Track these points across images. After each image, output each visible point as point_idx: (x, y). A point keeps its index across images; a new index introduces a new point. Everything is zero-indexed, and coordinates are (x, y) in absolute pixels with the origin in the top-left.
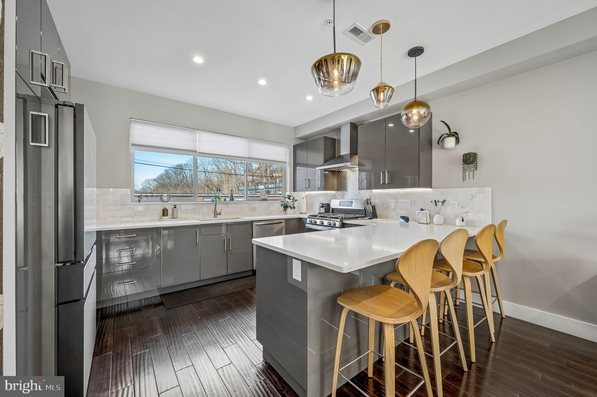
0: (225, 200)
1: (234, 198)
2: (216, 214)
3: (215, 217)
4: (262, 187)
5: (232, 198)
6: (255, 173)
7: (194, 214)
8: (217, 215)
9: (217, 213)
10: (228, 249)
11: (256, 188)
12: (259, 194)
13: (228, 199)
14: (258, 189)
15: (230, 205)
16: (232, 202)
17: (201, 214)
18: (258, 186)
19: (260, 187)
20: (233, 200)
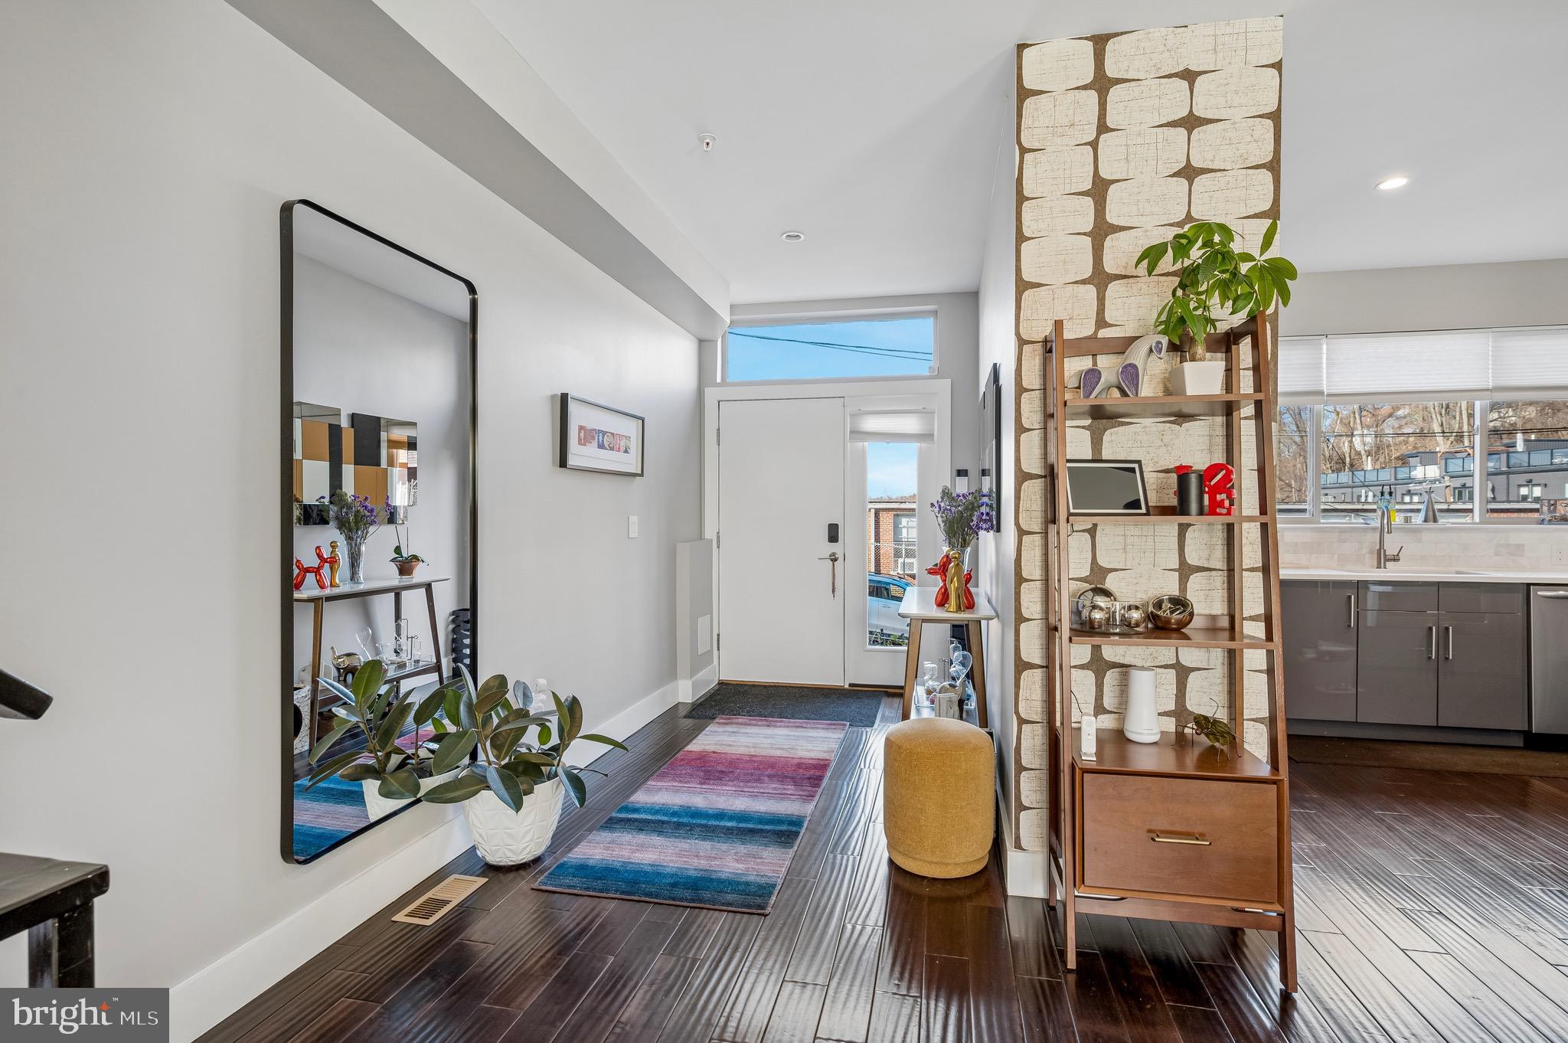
0: (1407, 520)
1: (1437, 514)
2: (1382, 558)
3: (1379, 567)
4: (1433, 471)
5: (1431, 513)
6: (1390, 415)
7: (1314, 555)
8: (1387, 560)
9: (1385, 555)
10: (1441, 658)
11: (1400, 476)
12: (1416, 499)
13: (1418, 519)
14: (1410, 480)
15: (1426, 536)
16: (1431, 525)
17: (1336, 556)
18: (1406, 470)
19: (1418, 473)
20: (1435, 520)
